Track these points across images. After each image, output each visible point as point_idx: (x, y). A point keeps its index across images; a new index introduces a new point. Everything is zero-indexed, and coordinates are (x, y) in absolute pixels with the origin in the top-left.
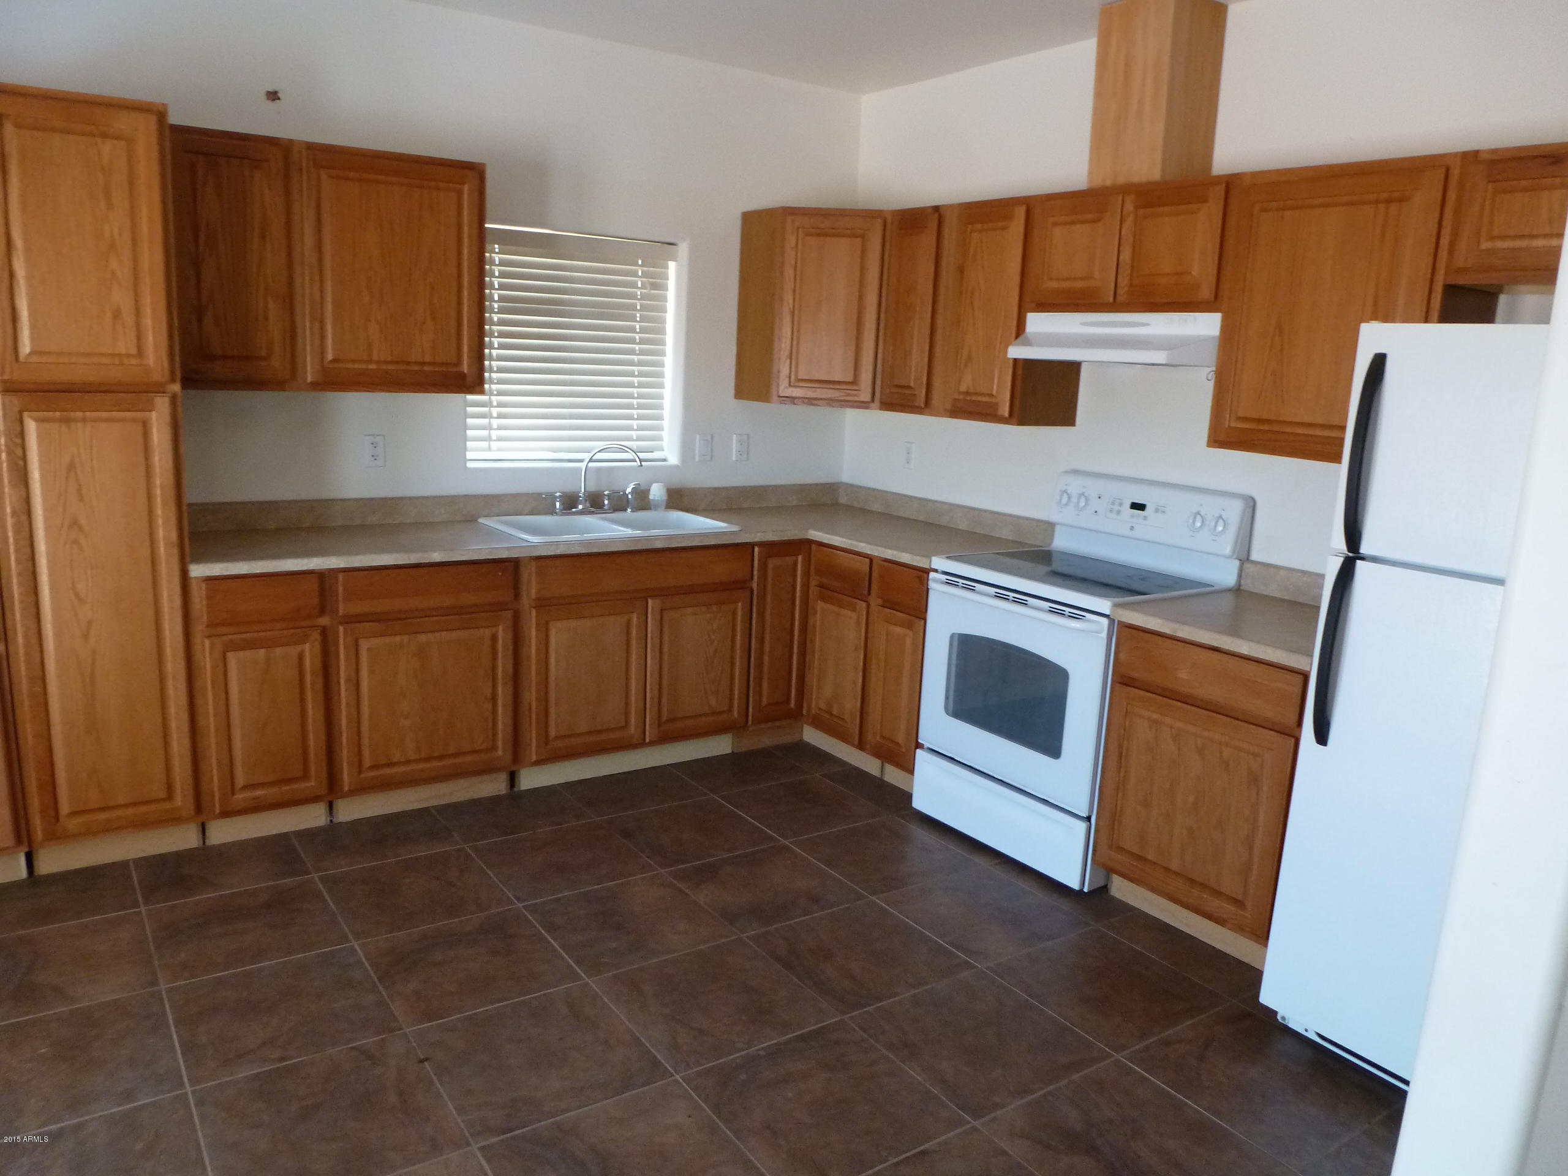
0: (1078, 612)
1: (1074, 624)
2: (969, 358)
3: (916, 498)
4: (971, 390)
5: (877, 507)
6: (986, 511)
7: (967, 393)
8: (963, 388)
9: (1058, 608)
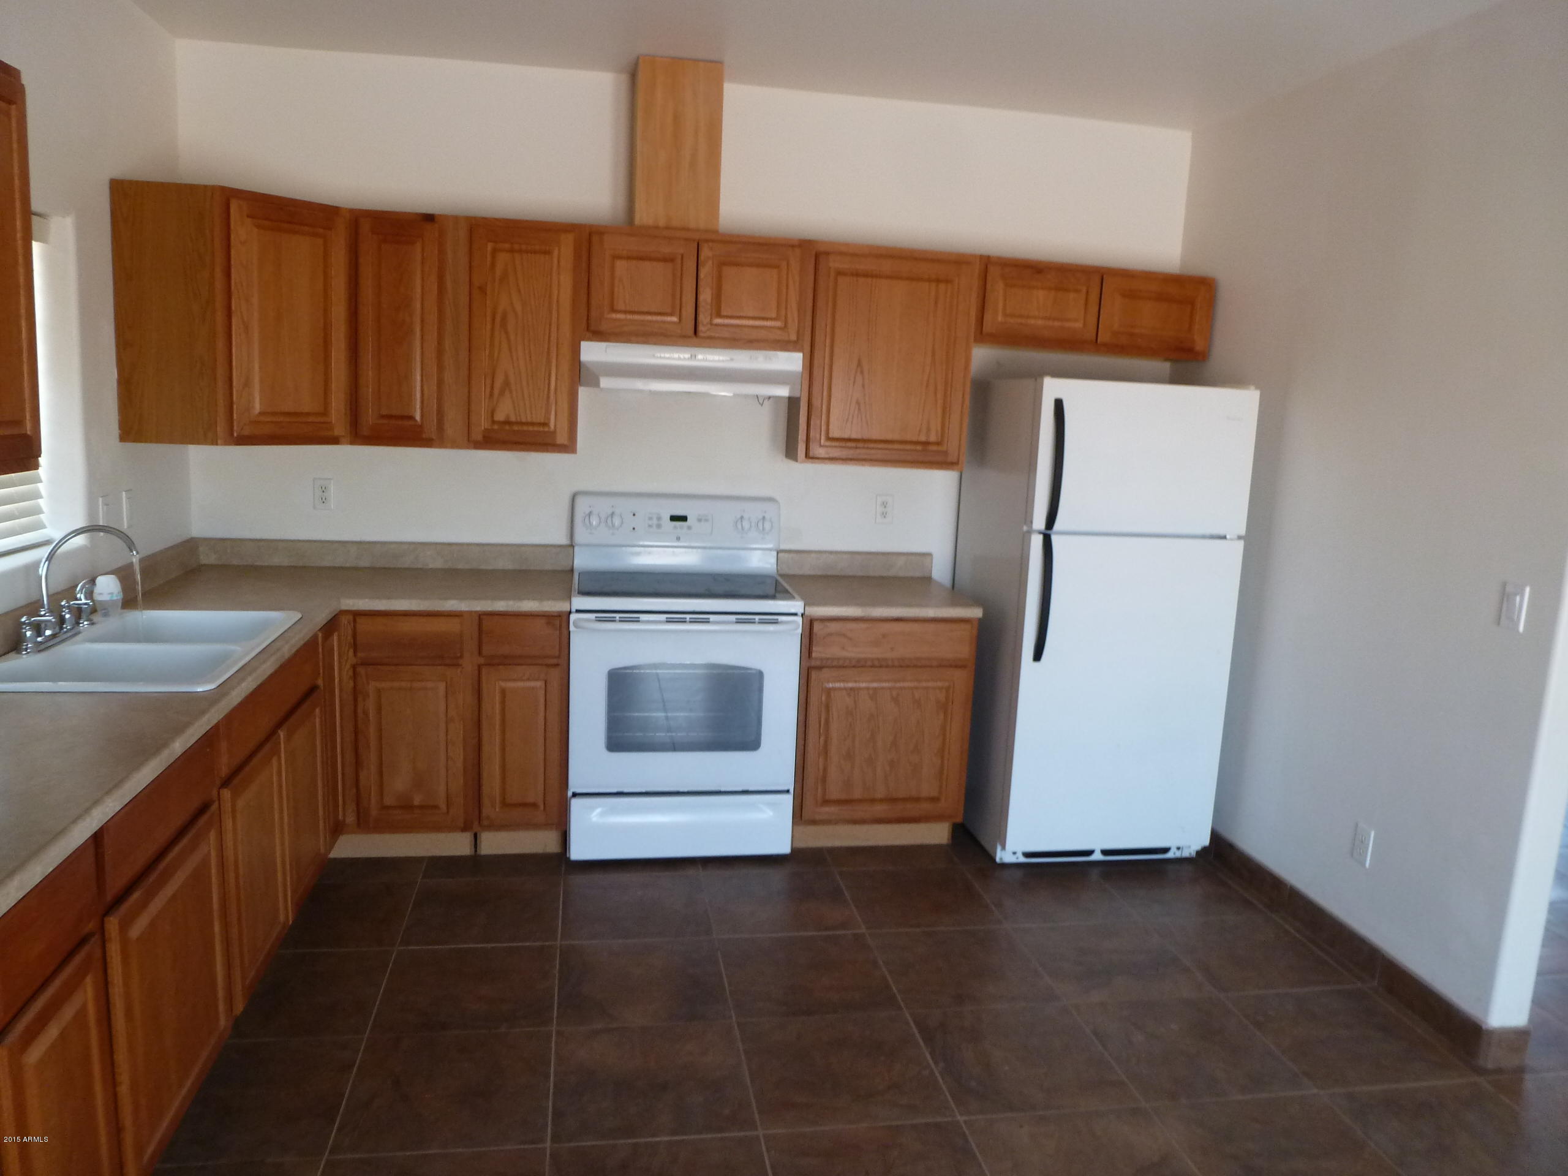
0: (771, 618)
1: (771, 627)
2: (507, 384)
3: (353, 543)
4: (513, 419)
5: (277, 560)
6: (469, 545)
7: (507, 422)
8: (500, 416)
9: (744, 617)
